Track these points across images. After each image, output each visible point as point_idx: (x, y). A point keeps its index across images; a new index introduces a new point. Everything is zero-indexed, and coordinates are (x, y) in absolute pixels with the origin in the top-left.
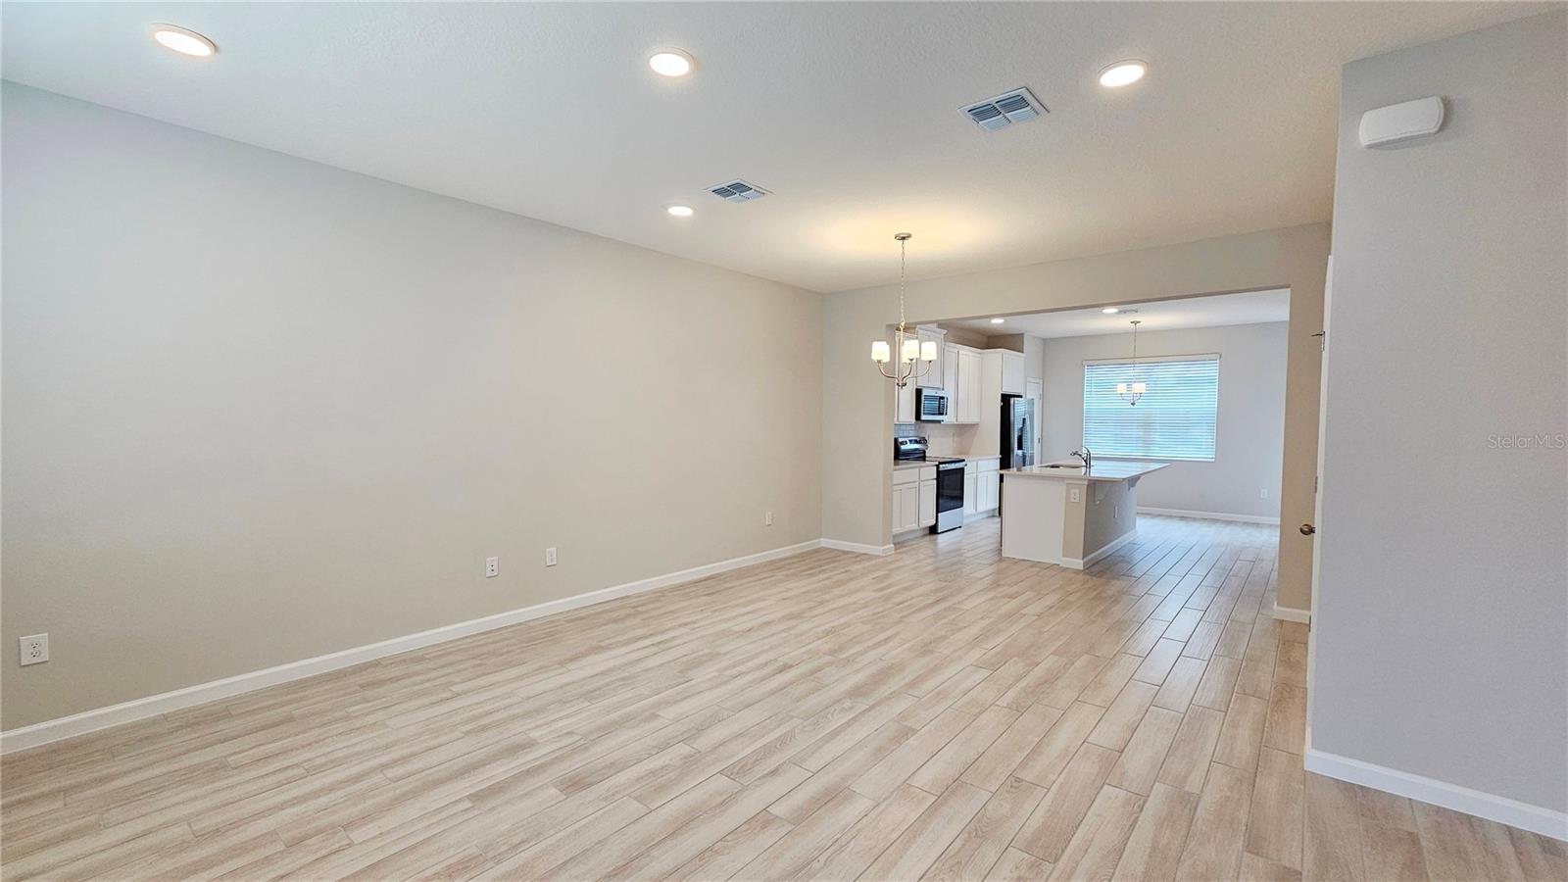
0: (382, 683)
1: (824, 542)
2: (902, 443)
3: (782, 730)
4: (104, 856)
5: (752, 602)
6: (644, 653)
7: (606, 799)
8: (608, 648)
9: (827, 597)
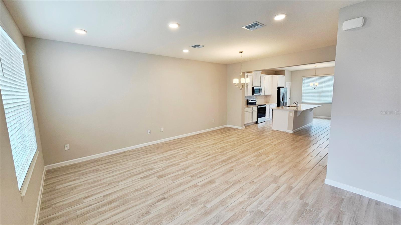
0: (126, 156)
1: (228, 126)
2: (249, 101)
3: (204, 168)
4: (79, 184)
5: (206, 140)
6: (179, 151)
7: (166, 180)
8: (173, 150)
9: (224, 139)
